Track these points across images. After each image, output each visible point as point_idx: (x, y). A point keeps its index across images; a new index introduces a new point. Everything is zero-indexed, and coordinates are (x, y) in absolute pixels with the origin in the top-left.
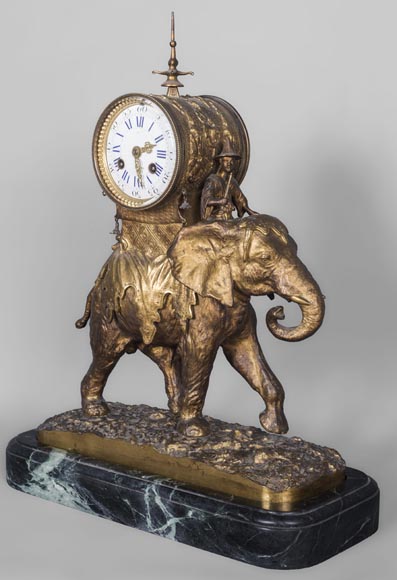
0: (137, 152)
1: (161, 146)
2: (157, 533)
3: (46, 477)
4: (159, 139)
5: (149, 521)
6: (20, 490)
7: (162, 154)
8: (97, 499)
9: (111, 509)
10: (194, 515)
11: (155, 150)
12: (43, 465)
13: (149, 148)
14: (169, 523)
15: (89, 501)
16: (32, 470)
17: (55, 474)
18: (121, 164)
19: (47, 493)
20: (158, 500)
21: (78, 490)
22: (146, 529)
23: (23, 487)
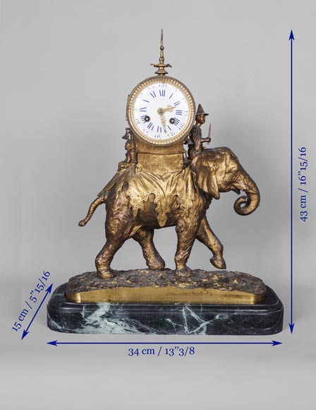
0: (161, 112)
1: (179, 107)
2: (193, 333)
3: (98, 319)
4: (177, 104)
5: (186, 328)
6: (75, 332)
7: (179, 113)
8: (143, 323)
9: (155, 328)
10: (220, 317)
11: (174, 110)
12: (96, 312)
13: (170, 109)
14: (201, 326)
15: (137, 326)
16: (86, 317)
17: (108, 316)
18: (147, 119)
19: (99, 330)
20: (193, 315)
21: (127, 322)
22: (184, 334)
23: (77, 330)
